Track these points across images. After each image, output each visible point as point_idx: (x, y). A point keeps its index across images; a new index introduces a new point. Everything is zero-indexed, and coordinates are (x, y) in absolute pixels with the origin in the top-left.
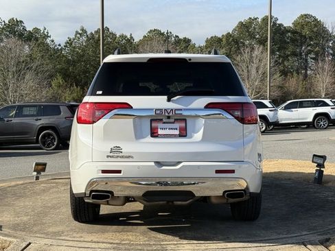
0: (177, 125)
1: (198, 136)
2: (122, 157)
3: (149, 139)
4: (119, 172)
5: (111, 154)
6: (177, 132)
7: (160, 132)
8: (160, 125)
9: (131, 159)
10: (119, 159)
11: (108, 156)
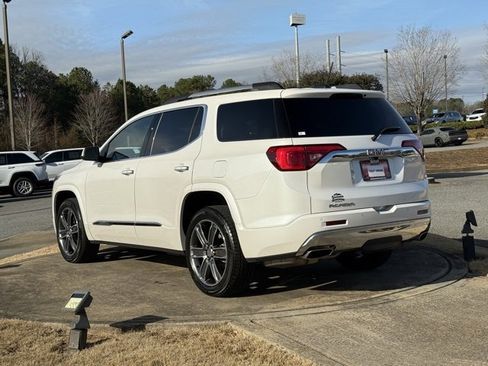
0: (382, 166)
1: (400, 176)
2: (344, 205)
3: (363, 183)
4: (344, 222)
5: (334, 203)
6: (382, 174)
7: (371, 174)
8: (369, 167)
9: (353, 207)
10: (342, 208)
11: (331, 206)
